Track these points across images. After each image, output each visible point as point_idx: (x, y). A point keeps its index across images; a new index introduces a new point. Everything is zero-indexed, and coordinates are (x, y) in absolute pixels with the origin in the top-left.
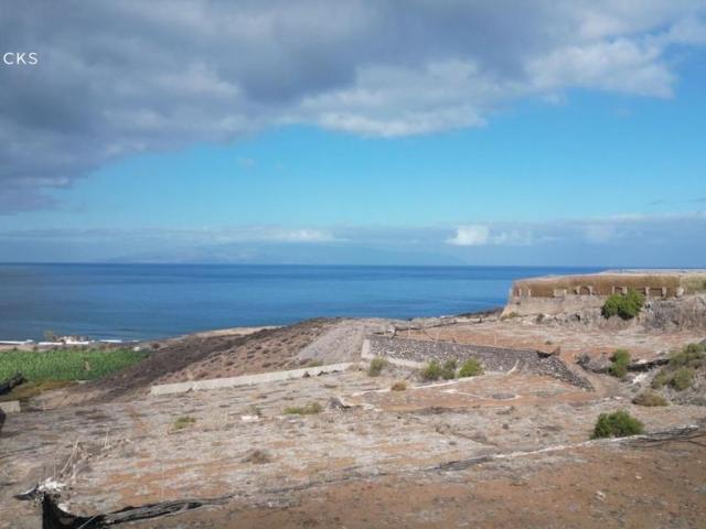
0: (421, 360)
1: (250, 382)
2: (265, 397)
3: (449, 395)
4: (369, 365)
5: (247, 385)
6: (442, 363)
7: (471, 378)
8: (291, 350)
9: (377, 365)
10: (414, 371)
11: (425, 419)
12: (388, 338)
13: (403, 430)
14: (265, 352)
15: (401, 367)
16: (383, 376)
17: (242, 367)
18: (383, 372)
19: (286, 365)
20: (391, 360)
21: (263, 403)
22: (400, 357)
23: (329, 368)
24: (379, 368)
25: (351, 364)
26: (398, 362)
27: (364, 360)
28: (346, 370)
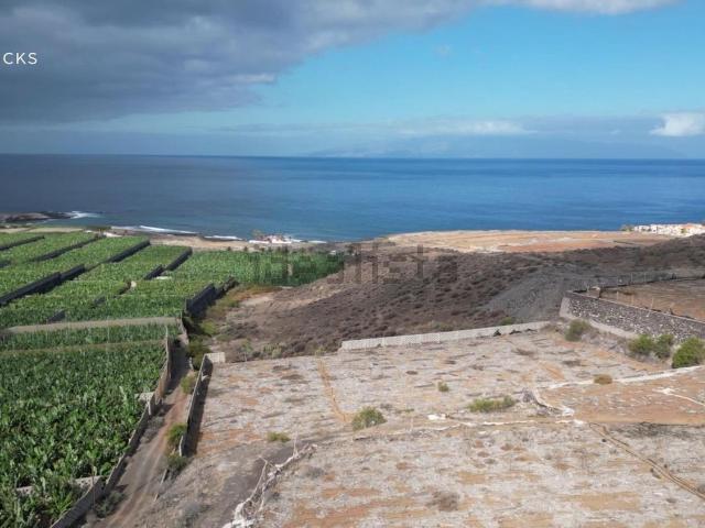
0: (630, 329)
1: (438, 340)
2: (453, 363)
3: (664, 399)
4: (568, 327)
5: (435, 343)
6: (655, 337)
7: (692, 368)
8: (481, 296)
9: (578, 329)
10: (622, 341)
11: (636, 444)
12: (592, 300)
13: (610, 464)
14: (455, 296)
15: (605, 333)
16: (584, 340)
17: (431, 311)
18: (584, 336)
19: (476, 316)
20: (594, 324)
21: (451, 373)
22: (605, 322)
23: (523, 327)
24: (580, 333)
25: (548, 322)
26: (603, 328)
27: (563, 319)
28: (542, 329)
